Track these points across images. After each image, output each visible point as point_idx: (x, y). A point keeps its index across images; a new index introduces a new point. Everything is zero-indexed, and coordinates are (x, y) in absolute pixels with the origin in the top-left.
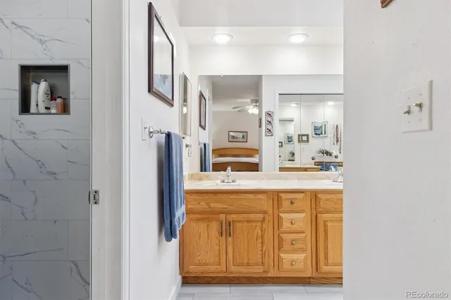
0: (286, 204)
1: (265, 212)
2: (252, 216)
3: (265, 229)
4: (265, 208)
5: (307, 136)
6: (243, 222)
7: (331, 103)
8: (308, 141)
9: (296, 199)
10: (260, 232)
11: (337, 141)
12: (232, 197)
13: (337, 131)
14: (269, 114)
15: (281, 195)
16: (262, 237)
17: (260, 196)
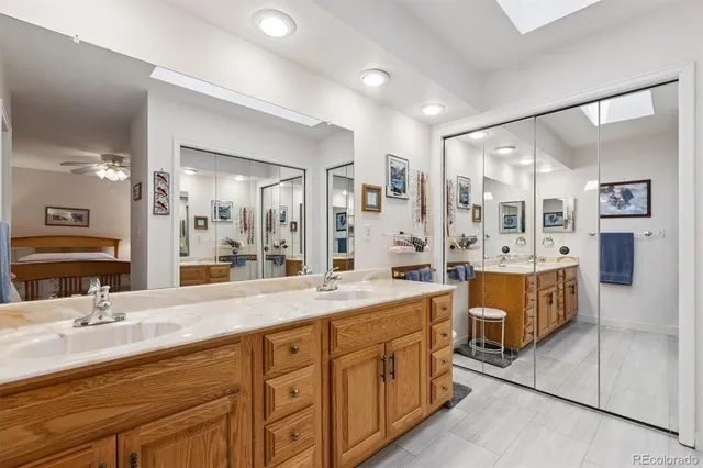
0: (280, 357)
1: (235, 391)
2: (202, 412)
3: (235, 434)
4: (237, 380)
5: (205, 219)
6: (176, 436)
7: (240, 178)
8: (206, 227)
9: (299, 340)
10: (223, 444)
11: (246, 229)
12: (141, 376)
13: (245, 216)
14: (161, 177)
15: (269, 338)
16: (228, 455)
17: (220, 354)
